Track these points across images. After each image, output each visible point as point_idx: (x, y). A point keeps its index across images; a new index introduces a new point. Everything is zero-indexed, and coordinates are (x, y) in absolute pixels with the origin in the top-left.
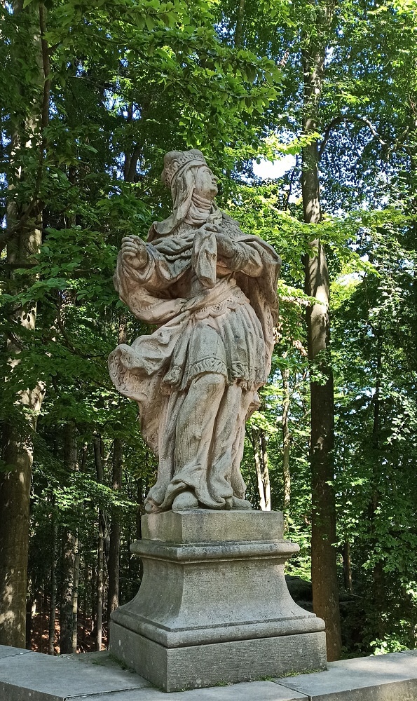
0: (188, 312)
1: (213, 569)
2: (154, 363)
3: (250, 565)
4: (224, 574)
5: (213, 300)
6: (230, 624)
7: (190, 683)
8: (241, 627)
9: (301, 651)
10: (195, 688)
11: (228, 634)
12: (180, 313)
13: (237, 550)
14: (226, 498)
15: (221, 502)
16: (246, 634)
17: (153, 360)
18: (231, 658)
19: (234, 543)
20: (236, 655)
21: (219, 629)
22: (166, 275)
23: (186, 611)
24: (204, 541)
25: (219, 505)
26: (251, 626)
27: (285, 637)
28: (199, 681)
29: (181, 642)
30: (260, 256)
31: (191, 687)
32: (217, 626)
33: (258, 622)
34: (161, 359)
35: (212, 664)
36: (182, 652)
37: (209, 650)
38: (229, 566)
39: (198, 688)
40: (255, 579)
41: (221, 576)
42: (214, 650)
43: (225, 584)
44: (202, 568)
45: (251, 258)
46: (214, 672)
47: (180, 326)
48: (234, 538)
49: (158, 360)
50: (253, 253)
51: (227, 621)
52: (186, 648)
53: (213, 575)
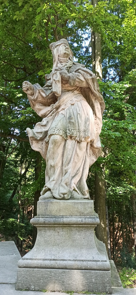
0: (54, 110)
1: (53, 229)
2: (40, 134)
3: (73, 229)
4: (58, 233)
5: (63, 101)
6: (54, 259)
7: (28, 287)
8: (58, 262)
9: (94, 280)
10: (30, 290)
11: (50, 265)
12: (52, 110)
13: (62, 221)
14: (64, 194)
15: (61, 196)
16: (60, 266)
17: (39, 133)
18: (51, 278)
19: (63, 217)
20: (54, 277)
21: (46, 261)
22: (44, 95)
23: (35, 250)
24: (48, 215)
25: (60, 197)
26: (65, 262)
27: (84, 271)
28: (33, 287)
29: (24, 265)
30: (83, 76)
31: (28, 290)
32: (46, 260)
33: (70, 260)
34: (42, 132)
35: (40, 279)
36: (25, 271)
37: (39, 272)
38: (61, 228)
39: (32, 290)
40: (76, 236)
41: (57, 233)
42: (42, 272)
43: (59, 237)
44: (47, 228)
45: (78, 78)
46: (41, 284)
47: (52, 116)
48: (64, 214)
49: (41, 133)
50: (79, 76)
51: (53, 258)
52: (27, 269)
53: (52, 232)
